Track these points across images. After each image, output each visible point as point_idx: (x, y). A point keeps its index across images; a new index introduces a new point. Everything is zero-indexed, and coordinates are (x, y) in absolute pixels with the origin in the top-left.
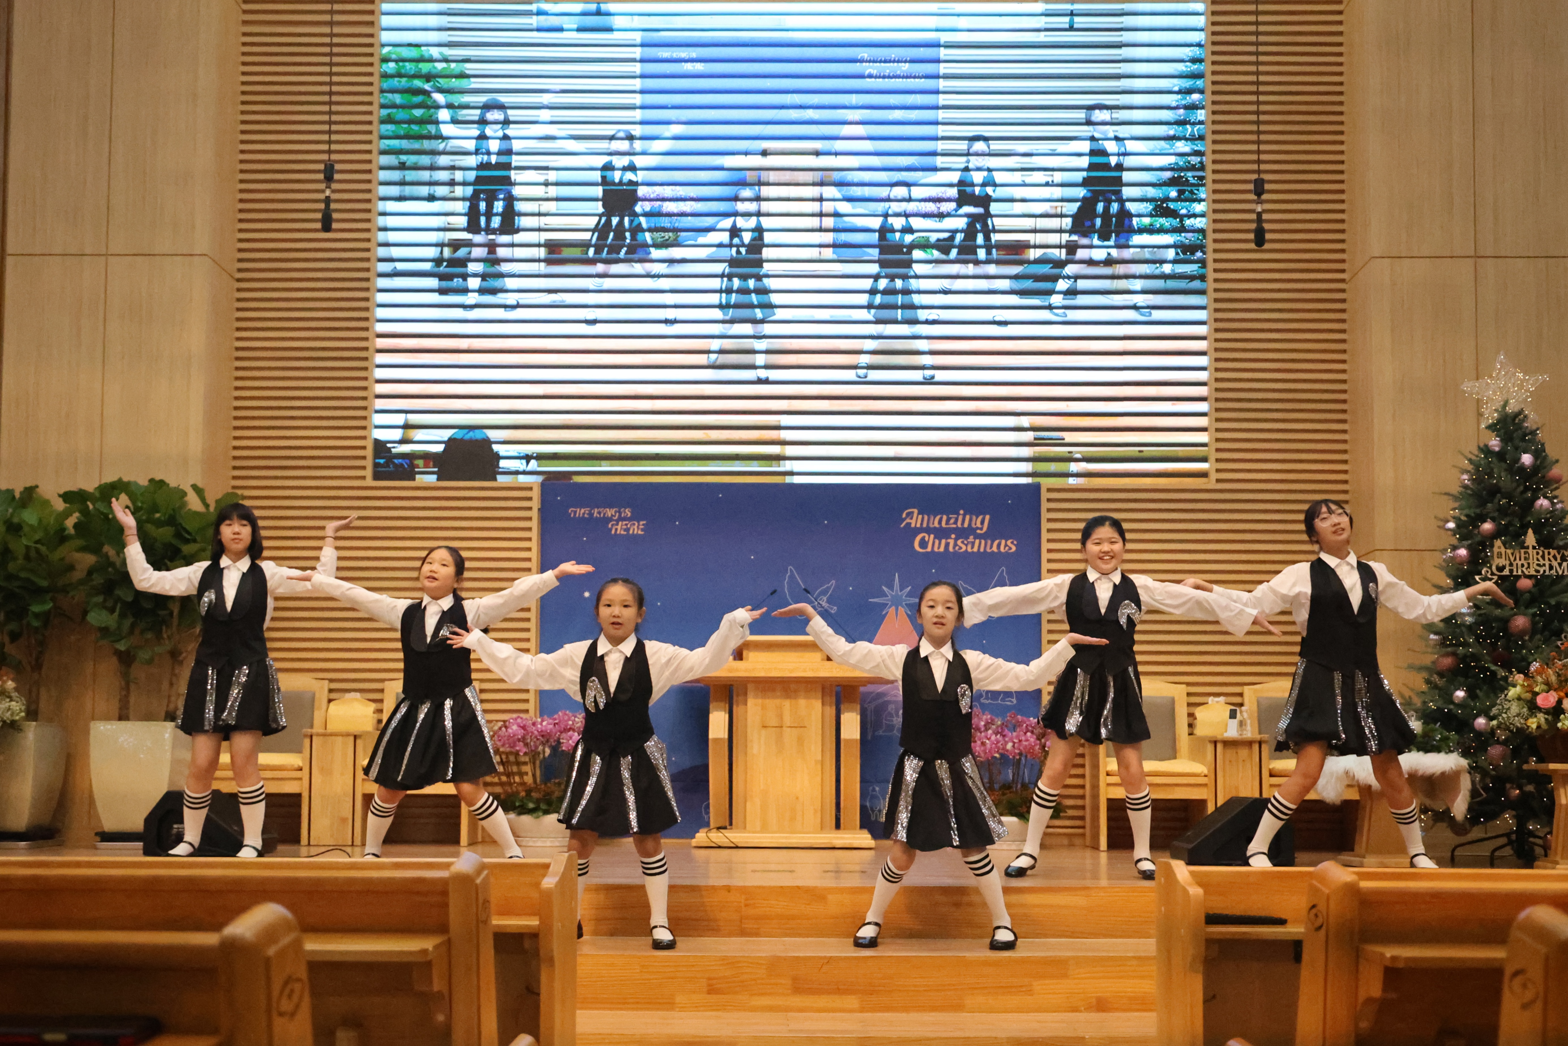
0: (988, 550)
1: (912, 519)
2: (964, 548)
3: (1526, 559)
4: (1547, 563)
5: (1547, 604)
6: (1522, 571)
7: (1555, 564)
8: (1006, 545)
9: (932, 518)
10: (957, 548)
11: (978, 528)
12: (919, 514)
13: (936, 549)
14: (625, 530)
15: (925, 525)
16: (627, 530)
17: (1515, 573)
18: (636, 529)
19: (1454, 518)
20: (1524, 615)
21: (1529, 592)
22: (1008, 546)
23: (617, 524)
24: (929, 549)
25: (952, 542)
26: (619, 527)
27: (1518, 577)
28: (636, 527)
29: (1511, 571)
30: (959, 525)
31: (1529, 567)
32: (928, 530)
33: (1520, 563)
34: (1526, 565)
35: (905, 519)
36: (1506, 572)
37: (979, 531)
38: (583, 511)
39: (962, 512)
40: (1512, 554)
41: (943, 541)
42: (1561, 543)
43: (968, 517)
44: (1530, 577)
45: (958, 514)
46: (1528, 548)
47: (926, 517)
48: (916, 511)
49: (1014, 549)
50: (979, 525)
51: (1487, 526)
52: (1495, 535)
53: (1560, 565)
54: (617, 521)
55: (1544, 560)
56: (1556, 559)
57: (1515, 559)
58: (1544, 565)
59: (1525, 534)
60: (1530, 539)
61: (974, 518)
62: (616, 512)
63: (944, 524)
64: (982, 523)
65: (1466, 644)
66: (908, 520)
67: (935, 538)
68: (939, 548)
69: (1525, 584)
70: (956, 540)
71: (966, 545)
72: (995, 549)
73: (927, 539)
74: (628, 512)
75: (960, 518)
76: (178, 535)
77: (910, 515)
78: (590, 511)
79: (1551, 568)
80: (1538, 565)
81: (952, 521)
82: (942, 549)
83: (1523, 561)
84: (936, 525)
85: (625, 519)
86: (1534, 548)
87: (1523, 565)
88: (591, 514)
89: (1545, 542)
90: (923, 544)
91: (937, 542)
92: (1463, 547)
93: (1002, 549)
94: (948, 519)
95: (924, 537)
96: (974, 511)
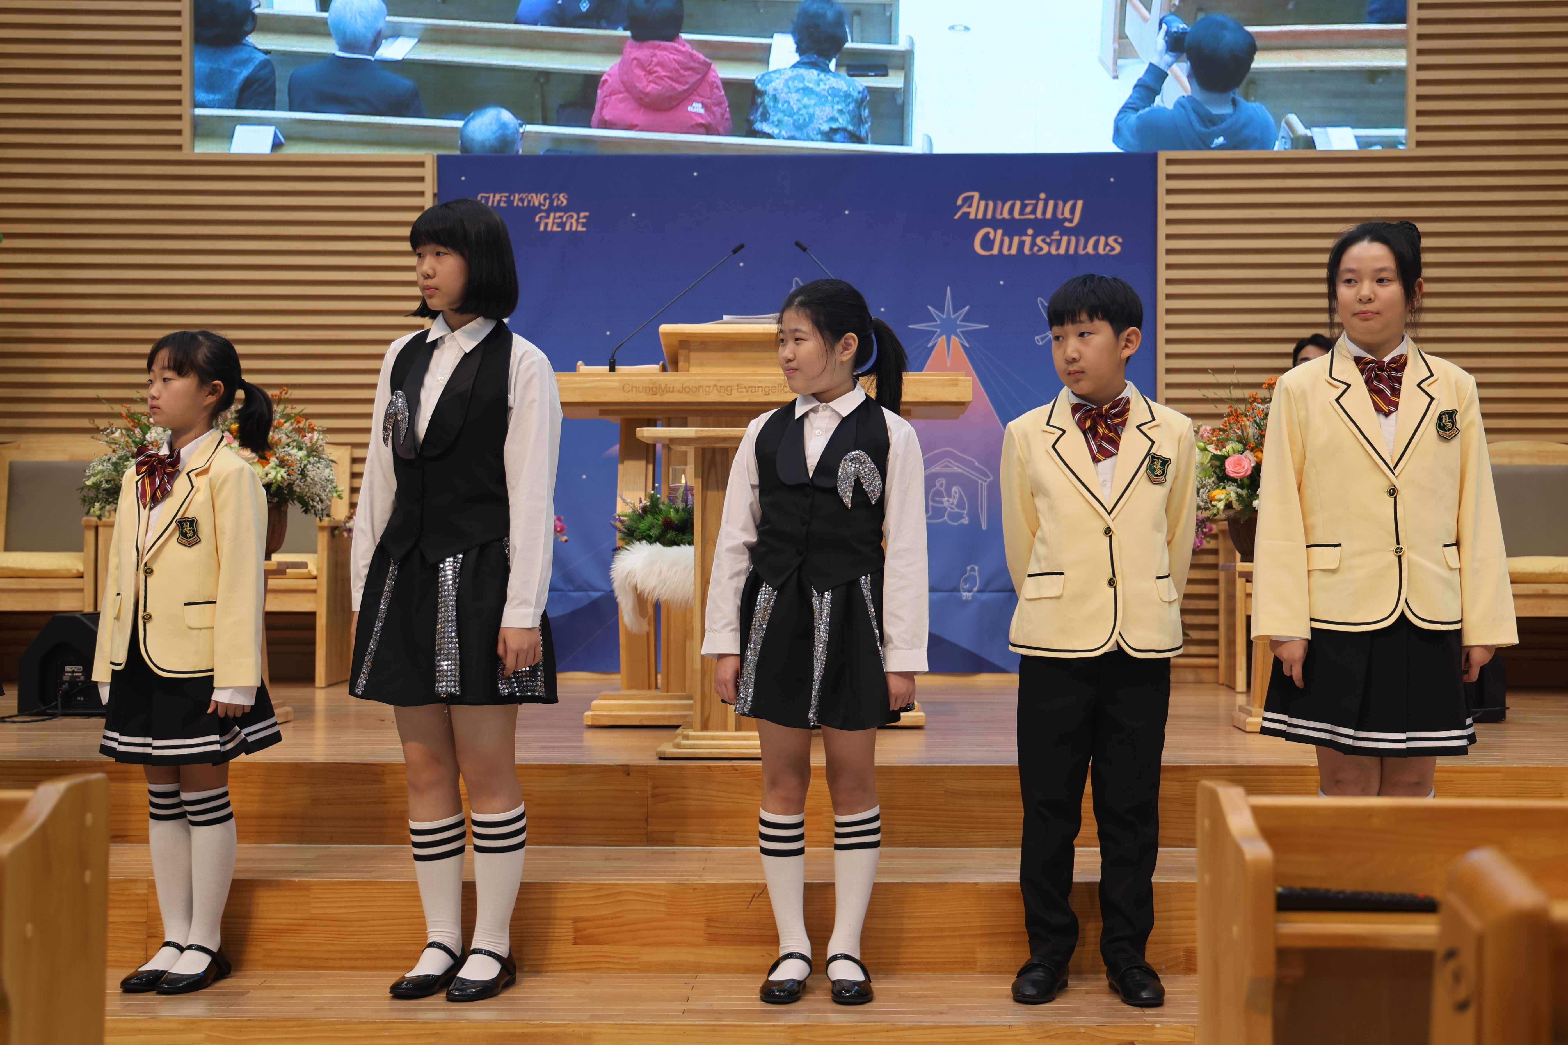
0: (1081, 252)
1: (970, 206)
2: (1046, 248)
8: (1107, 244)
9: (1000, 204)
10: (1036, 248)
11: (1065, 220)
12: (980, 199)
13: (1005, 251)
14: (559, 225)
15: (989, 216)
16: (562, 225)
18: (575, 223)
22: (1110, 245)
23: (548, 217)
24: (995, 251)
25: (1028, 240)
26: (550, 221)
28: (574, 221)
30: (1039, 214)
32: (995, 223)
35: (961, 207)
37: (1067, 224)
38: (498, 197)
39: (1042, 196)
41: (1016, 239)
43: (1051, 203)
45: (1038, 199)
47: (991, 204)
48: (976, 195)
49: (1118, 249)
50: (1067, 215)
54: (548, 212)
61: (1061, 203)
62: (545, 199)
63: (1016, 215)
64: (1073, 211)
66: (965, 209)
67: (1003, 235)
68: (1010, 248)
70: (1034, 237)
71: (1049, 245)
72: (1090, 250)
73: (992, 236)
74: (563, 200)
75: (1041, 204)
77: (968, 200)
78: (508, 197)
81: (1029, 209)
82: (1014, 251)
84: (1006, 215)
85: (559, 209)
88: (509, 202)
90: (987, 243)
91: (1007, 240)
93: (1101, 251)
94: (1023, 207)
95: (988, 233)
96: (1060, 194)
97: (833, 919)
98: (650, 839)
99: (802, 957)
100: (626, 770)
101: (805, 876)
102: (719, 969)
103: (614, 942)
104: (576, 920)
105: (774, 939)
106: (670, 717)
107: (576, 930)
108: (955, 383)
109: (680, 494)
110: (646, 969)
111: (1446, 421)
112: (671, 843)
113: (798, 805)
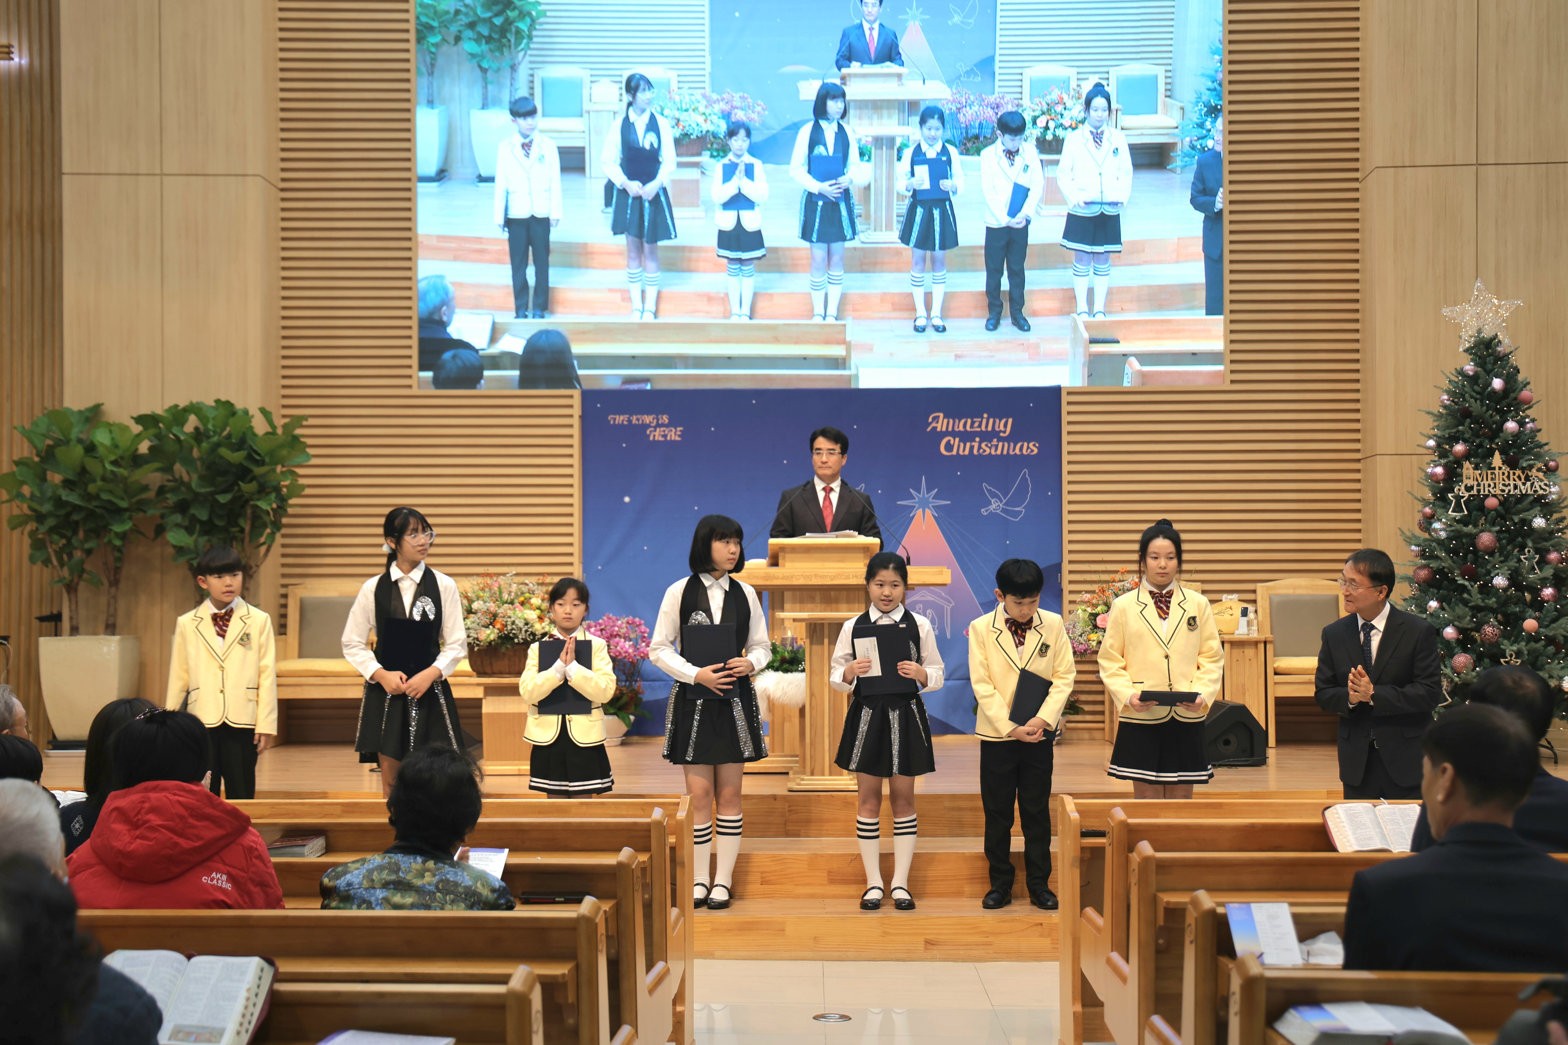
0: (1011, 453)
1: (937, 422)
2: (988, 451)
3: (1492, 479)
4: (1512, 483)
5: (1512, 520)
6: (1489, 491)
7: (1519, 483)
8: (1028, 447)
9: (957, 421)
10: (981, 451)
11: (1001, 431)
12: (944, 418)
13: (961, 453)
14: (663, 436)
15: (950, 429)
16: (665, 436)
17: (1482, 493)
18: (674, 434)
19: (1435, 435)
20: (1490, 531)
21: (1495, 510)
22: (1031, 448)
23: (655, 431)
24: (954, 452)
25: (976, 445)
26: (657, 433)
27: (1486, 496)
28: (673, 433)
29: (1479, 491)
30: (983, 428)
31: (1495, 487)
32: (954, 434)
33: (1487, 483)
34: (1492, 485)
35: (931, 423)
36: (1474, 492)
37: (1002, 434)
38: (622, 418)
39: (985, 415)
40: (1480, 475)
41: (968, 445)
42: (1525, 465)
43: (991, 421)
44: (1495, 496)
45: (982, 418)
46: (1494, 468)
47: (951, 421)
48: (941, 415)
49: (1036, 451)
50: (1002, 428)
51: (1459, 448)
52: (1467, 456)
53: (1524, 484)
54: (655, 427)
55: (1509, 480)
56: (1520, 479)
57: (1482, 480)
58: (1509, 485)
59: (1492, 455)
60: (1497, 460)
61: (997, 421)
62: (653, 419)
63: (968, 428)
64: (1005, 425)
65: (1437, 558)
66: (934, 425)
67: (960, 441)
68: (964, 451)
69: (1491, 502)
70: (980, 443)
71: (990, 448)
72: (1017, 451)
73: (952, 442)
74: (665, 419)
75: (984, 421)
76: (249, 457)
77: (936, 419)
78: (629, 418)
79: (1516, 487)
80: (1504, 485)
81: (976, 424)
82: (967, 452)
83: (1490, 481)
84: (961, 428)
85: (663, 425)
86: (1500, 468)
87: (1489, 486)
88: (630, 421)
89: (1512, 463)
90: (949, 447)
91: (962, 445)
92: (1440, 465)
93: (1024, 452)
94: (973, 423)
95: (949, 441)
96: (998, 414)
97: (893, 871)
98: (787, 834)
99: (879, 888)
100: (774, 797)
101: (880, 849)
102: (835, 897)
103: (782, 884)
104: (762, 873)
105: (865, 881)
106: (776, 767)
107: (762, 878)
108: (941, 573)
109: (788, 642)
110: (798, 897)
111: (1192, 622)
112: (798, 836)
113: (876, 813)
